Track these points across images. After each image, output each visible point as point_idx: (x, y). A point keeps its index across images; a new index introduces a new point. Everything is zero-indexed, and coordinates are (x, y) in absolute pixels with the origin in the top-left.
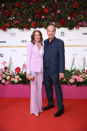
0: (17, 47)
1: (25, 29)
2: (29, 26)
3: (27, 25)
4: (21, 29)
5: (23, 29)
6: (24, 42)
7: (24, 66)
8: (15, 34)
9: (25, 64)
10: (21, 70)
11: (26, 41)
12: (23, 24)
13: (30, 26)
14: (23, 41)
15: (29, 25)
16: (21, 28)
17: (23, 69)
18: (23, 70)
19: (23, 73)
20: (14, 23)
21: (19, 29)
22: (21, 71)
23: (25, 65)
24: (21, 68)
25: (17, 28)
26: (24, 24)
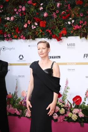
4: (83, 37)
5: (86, 38)
6: (87, 56)
8: (74, 45)
10: (83, 100)
12: (87, 29)
16: (84, 35)
17: (85, 98)
18: (85, 100)
20: (74, 29)
21: (81, 37)
22: (82, 103)
24: (83, 97)
25: (78, 36)
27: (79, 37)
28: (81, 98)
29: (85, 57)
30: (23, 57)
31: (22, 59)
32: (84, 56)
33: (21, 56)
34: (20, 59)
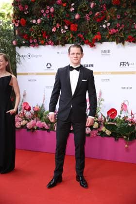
0: (113, 73)
1: (126, 43)
2: (134, 37)
4: (120, 42)
5: (123, 43)
6: (124, 64)
7: (124, 107)
8: (109, 51)
9: (126, 103)
10: (118, 113)
11: (127, 63)
12: (124, 34)
14: (122, 64)
15: (135, 35)
16: (121, 41)
17: (121, 111)
18: (121, 113)
19: (121, 118)
20: (110, 33)
21: (117, 43)
22: (117, 116)
23: (126, 106)
24: (119, 110)
25: (114, 41)
26: (127, 34)
27: (115, 43)
28: (116, 111)
29: (122, 65)
30: (51, 66)
31: (49, 68)
32: (121, 64)
33: (49, 64)
34: (48, 68)
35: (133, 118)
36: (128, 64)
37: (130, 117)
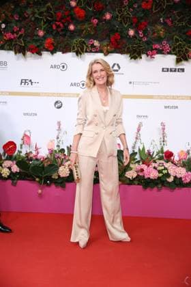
0: (11, 94)
1: (28, 54)
2: (38, 46)
3: (35, 45)
4: (20, 52)
5: (24, 54)
6: (26, 82)
7: (26, 139)
8: (5, 64)
9: (28, 134)
10: (18, 148)
11: (31, 81)
12: (24, 41)
13: (42, 47)
14: (24, 82)
15: (38, 44)
16: (21, 50)
17: (21, 145)
18: (21, 148)
19: (23, 154)
20: (5, 38)
21: (16, 53)
22: (17, 151)
24: (18, 143)
25: (11, 49)
26: (29, 42)
27: (12, 53)
28: (15, 145)
29: (23, 84)
32: (22, 82)
35: (38, 153)
36: (32, 83)
37: (34, 153)
